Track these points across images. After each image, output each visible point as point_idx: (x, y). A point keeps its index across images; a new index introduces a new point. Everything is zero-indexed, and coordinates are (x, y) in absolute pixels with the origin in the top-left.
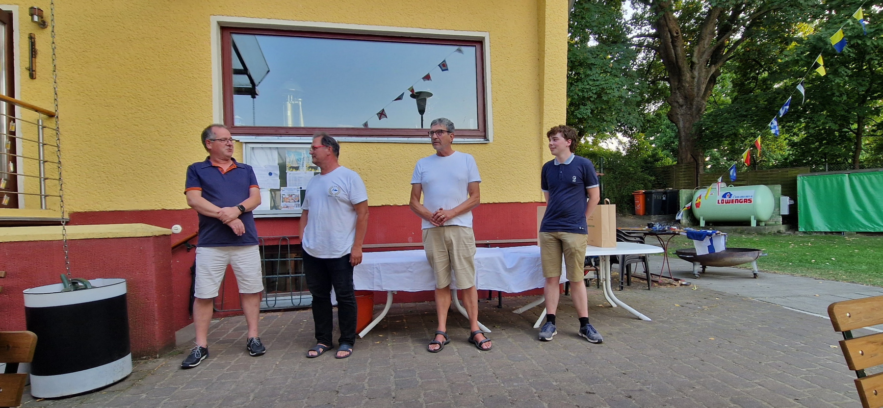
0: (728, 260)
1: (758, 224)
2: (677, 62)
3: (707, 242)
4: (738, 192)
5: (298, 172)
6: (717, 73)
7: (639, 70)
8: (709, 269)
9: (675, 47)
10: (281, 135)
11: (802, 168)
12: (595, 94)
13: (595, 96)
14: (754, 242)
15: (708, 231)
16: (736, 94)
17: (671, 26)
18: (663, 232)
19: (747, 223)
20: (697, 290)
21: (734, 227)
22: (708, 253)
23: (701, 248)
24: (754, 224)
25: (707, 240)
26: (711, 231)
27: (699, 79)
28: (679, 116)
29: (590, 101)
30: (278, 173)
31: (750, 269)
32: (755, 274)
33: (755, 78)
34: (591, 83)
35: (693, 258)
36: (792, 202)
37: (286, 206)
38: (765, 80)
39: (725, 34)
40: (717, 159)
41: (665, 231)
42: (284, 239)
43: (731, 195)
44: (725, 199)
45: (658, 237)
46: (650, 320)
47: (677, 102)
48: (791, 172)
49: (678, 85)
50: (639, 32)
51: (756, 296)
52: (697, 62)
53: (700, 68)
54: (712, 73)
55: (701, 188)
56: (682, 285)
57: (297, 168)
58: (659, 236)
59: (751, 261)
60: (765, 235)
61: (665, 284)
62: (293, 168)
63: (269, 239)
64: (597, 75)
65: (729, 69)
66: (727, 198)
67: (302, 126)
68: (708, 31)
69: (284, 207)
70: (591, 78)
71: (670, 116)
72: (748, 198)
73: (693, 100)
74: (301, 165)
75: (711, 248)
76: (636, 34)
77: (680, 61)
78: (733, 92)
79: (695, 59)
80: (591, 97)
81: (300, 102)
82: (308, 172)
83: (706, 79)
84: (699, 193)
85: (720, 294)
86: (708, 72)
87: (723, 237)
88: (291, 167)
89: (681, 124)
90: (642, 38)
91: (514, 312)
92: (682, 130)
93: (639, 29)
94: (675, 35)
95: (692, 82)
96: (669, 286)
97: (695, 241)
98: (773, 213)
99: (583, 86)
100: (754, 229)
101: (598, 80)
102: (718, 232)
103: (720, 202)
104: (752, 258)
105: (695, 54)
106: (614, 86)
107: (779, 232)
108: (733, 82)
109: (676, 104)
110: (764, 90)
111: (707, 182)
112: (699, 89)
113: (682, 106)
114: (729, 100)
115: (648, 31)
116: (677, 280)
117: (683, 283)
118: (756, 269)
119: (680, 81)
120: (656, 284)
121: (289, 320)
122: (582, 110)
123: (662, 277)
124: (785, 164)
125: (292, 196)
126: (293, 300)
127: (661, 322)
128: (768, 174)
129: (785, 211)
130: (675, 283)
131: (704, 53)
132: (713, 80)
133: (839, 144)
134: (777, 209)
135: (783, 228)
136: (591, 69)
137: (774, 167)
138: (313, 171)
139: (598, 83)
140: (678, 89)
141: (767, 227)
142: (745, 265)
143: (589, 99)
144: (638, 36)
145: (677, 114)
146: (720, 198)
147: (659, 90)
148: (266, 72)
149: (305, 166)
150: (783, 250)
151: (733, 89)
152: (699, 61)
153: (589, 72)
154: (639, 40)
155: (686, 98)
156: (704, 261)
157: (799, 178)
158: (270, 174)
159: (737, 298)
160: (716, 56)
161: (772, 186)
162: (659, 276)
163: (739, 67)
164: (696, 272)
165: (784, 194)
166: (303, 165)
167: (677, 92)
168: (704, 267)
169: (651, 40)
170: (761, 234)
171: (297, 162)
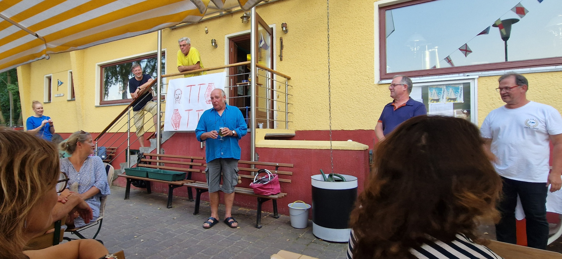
57: (438, 100)
62: (434, 100)
82: (447, 103)
166: (443, 97)
171: (438, 95)
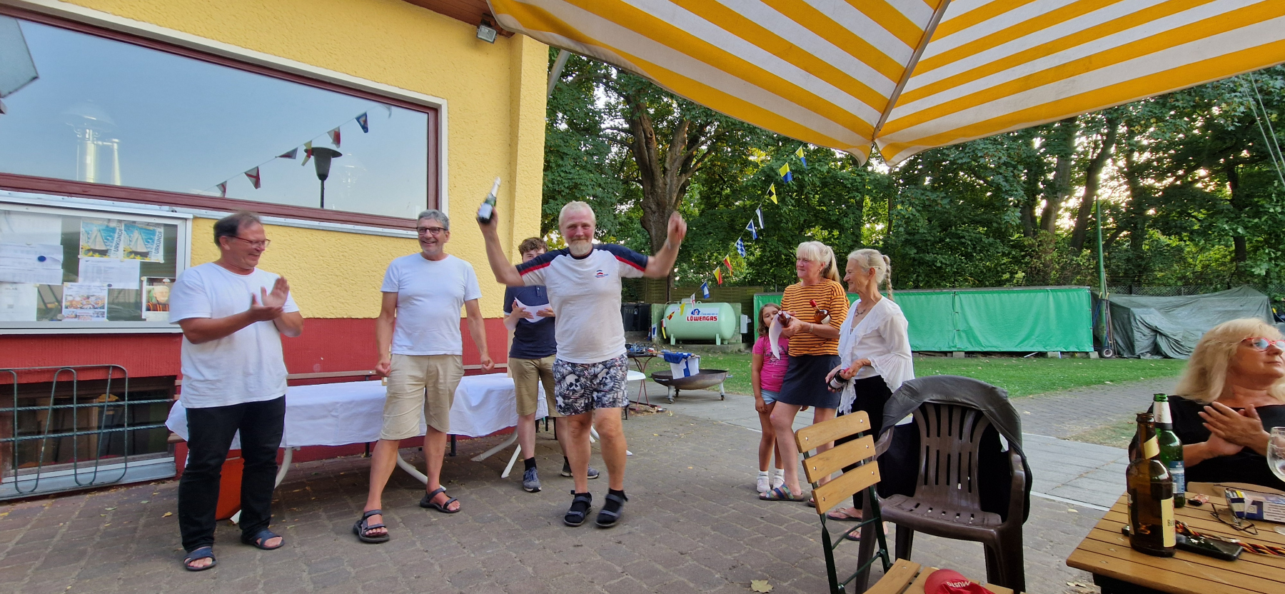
0: (700, 382)
1: (722, 343)
2: (651, 165)
3: (683, 365)
4: (707, 309)
5: (105, 258)
6: (688, 183)
7: (611, 165)
8: (682, 392)
9: (648, 149)
10: (70, 194)
11: (758, 288)
12: (568, 188)
13: (567, 191)
14: (720, 362)
15: (684, 354)
16: (703, 206)
17: (645, 126)
18: (641, 354)
19: (713, 341)
20: (672, 416)
21: (701, 346)
22: (683, 376)
23: (677, 372)
24: (718, 342)
25: (683, 363)
26: (686, 354)
27: (671, 186)
28: (652, 224)
29: (562, 196)
30: (61, 257)
31: (718, 391)
32: (722, 396)
33: (719, 193)
34: (563, 174)
35: (668, 381)
36: (750, 321)
37: (74, 315)
38: (727, 196)
39: (694, 145)
40: (684, 271)
41: (643, 353)
42: (66, 372)
43: (699, 312)
44: (693, 316)
45: (635, 360)
46: (631, 454)
47: (650, 208)
48: (750, 290)
49: (651, 190)
50: (612, 123)
51: (724, 419)
52: (669, 168)
53: (672, 176)
54: (682, 182)
55: (671, 303)
56: (658, 411)
57: (103, 253)
58: (636, 358)
59: (719, 383)
60: (727, 354)
61: (641, 412)
62: (95, 251)
63: (29, 372)
64: (570, 167)
65: (698, 180)
66: (696, 315)
67: (118, 183)
68: (680, 138)
69: (68, 317)
70: (562, 169)
71: (643, 222)
72: (714, 316)
73: (664, 208)
74: (113, 248)
75: (687, 371)
76: (609, 126)
77: (654, 164)
78: (701, 204)
79: (667, 166)
80: (563, 191)
81: (115, 145)
82: (127, 260)
83: (677, 187)
84: (671, 309)
85: (694, 419)
86: (679, 181)
87: (697, 360)
88: (89, 250)
89: (653, 232)
90: (615, 131)
91: (474, 459)
92: (654, 239)
93: (611, 120)
94: (649, 136)
95: (665, 189)
96: (646, 414)
97: (671, 364)
98: (735, 331)
99: (553, 177)
100: (720, 348)
101: (570, 173)
102: (693, 355)
103: (689, 319)
104: (720, 380)
105: (668, 160)
106: (588, 183)
107: (739, 351)
108: (700, 193)
109: (648, 210)
110: (727, 206)
111: (677, 299)
112: (671, 198)
113: (654, 213)
114: (696, 211)
115: (622, 125)
116: (653, 406)
117: (660, 409)
118: (723, 391)
119: (653, 186)
120: (632, 412)
121: (73, 512)
122: (552, 205)
123: (640, 403)
124: (743, 283)
125: (88, 298)
126: (78, 477)
127: (642, 455)
128: (730, 292)
129: (745, 331)
130: (651, 409)
131: (675, 160)
132: (683, 190)
133: (785, 267)
134: (738, 328)
135: (742, 346)
136: (562, 159)
137: (736, 284)
138: (139, 260)
139: (570, 176)
140: (651, 193)
141: (729, 346)
142: (713, 387)
143: (559, 192)
144: (611, 128)
145: (650, 221)
146: (690, 315)
147: (632, 191)
148: (30, 78)
149: (121, 247)
150: (743, 369)
151: (700, 201)
152: (671, 167)
153: (561, 162)
154: (613, 133)
155: (658, 205)
156: (679, 385)
157: (755, 298)
158: (42, 259)
159: (709, 423)
160: (685, 167)
161: (734, 304)
162: (636, 403)
163: (706, 180)
164: (671, 397)
165: (744, 313)
166: (117, 247)
167: (650, 196)
168: (677, 391)
169: (624, 135)
170: (725, 353)
171: (104, 242)
